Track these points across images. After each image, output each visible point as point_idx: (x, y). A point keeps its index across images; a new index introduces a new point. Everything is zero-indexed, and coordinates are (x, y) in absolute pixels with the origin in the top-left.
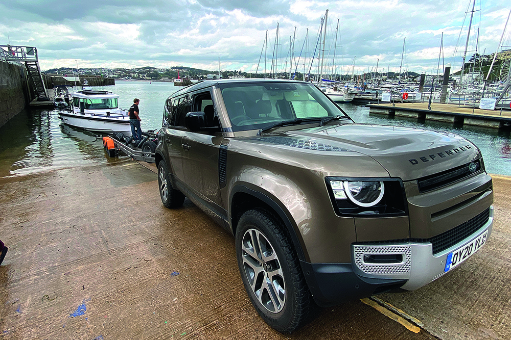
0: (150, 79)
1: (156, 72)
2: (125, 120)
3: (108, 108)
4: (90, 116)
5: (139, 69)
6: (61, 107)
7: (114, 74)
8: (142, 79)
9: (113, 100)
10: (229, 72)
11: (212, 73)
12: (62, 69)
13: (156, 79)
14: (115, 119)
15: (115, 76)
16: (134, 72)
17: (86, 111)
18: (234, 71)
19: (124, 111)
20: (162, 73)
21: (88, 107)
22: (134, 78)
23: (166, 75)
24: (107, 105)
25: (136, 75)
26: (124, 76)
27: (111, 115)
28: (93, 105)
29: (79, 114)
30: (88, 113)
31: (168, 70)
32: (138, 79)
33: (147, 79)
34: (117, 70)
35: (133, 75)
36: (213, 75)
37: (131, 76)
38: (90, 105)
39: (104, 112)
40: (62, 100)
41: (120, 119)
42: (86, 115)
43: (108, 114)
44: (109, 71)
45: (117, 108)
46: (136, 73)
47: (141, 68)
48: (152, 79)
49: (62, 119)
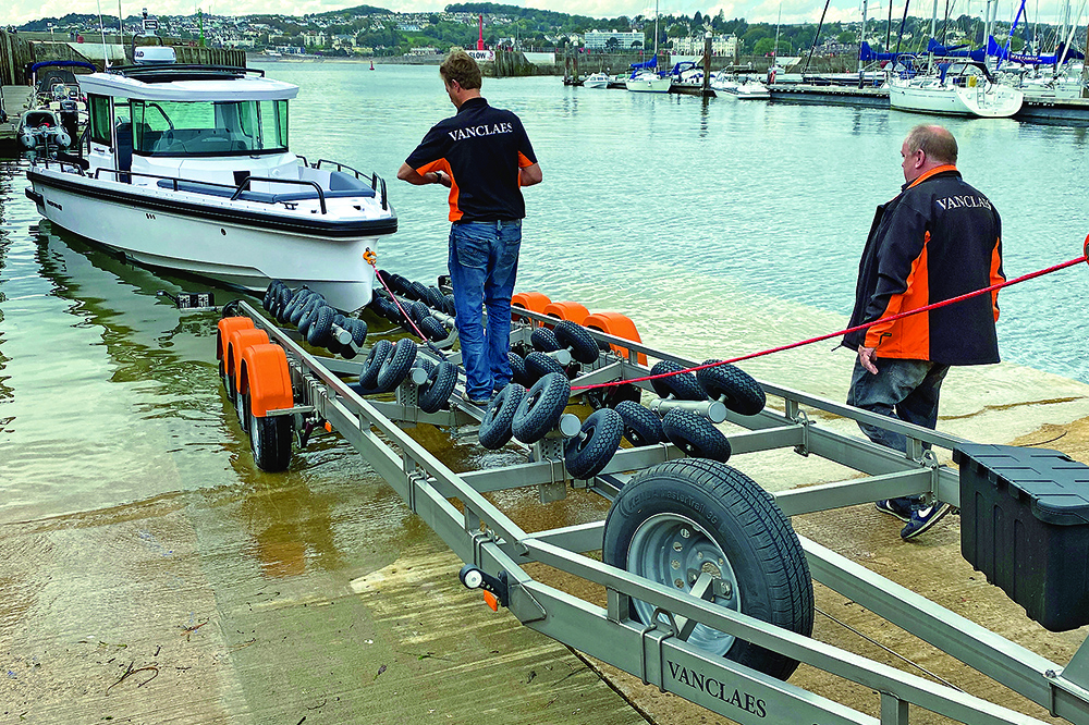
0: (368, 55)
1: (393, 26)
2: (331, 217)
3: (241, 151)
4: (151, 189)
5: (329, 15)
6: (47, 149)
7: (242, 37)
8: (341, 54)
9: (267, 108)
10: (670, 20)
11: (604, 25)
12: (72, 18)
13: (390, 53)
14: (278, 210)
15: (246, 42)
16: (314, 29)
17: (138, 163)
18: (692, 17)
19: (317, 166)
20: (413, 29)
21: (149, 143)
22: (312, 51)
23: (427, 39)
24: (238, 136)
25: (319, 40)
26: (278, 42)
27: (255, 187)
28: (171, 134)
29: (108, 181)
30: (150, 175)
31: (434, 18)
32: (330, 53)
33: (357, 55)
34: (255, 19)
35: (308, 39)
36: (608, 35)
37: (300, 43)
38: (158, 134)
39: (221, 170)
40: (49, 120)
41: (305, 210)
42: (136, 187)
43: (242, 178)
44: (227, 24)
45: (285, 150)
46: (319, 30)
47: (339, 13)
48: (375, 55)
49: (39, 201)
